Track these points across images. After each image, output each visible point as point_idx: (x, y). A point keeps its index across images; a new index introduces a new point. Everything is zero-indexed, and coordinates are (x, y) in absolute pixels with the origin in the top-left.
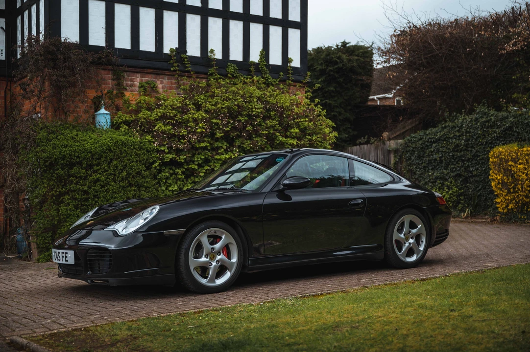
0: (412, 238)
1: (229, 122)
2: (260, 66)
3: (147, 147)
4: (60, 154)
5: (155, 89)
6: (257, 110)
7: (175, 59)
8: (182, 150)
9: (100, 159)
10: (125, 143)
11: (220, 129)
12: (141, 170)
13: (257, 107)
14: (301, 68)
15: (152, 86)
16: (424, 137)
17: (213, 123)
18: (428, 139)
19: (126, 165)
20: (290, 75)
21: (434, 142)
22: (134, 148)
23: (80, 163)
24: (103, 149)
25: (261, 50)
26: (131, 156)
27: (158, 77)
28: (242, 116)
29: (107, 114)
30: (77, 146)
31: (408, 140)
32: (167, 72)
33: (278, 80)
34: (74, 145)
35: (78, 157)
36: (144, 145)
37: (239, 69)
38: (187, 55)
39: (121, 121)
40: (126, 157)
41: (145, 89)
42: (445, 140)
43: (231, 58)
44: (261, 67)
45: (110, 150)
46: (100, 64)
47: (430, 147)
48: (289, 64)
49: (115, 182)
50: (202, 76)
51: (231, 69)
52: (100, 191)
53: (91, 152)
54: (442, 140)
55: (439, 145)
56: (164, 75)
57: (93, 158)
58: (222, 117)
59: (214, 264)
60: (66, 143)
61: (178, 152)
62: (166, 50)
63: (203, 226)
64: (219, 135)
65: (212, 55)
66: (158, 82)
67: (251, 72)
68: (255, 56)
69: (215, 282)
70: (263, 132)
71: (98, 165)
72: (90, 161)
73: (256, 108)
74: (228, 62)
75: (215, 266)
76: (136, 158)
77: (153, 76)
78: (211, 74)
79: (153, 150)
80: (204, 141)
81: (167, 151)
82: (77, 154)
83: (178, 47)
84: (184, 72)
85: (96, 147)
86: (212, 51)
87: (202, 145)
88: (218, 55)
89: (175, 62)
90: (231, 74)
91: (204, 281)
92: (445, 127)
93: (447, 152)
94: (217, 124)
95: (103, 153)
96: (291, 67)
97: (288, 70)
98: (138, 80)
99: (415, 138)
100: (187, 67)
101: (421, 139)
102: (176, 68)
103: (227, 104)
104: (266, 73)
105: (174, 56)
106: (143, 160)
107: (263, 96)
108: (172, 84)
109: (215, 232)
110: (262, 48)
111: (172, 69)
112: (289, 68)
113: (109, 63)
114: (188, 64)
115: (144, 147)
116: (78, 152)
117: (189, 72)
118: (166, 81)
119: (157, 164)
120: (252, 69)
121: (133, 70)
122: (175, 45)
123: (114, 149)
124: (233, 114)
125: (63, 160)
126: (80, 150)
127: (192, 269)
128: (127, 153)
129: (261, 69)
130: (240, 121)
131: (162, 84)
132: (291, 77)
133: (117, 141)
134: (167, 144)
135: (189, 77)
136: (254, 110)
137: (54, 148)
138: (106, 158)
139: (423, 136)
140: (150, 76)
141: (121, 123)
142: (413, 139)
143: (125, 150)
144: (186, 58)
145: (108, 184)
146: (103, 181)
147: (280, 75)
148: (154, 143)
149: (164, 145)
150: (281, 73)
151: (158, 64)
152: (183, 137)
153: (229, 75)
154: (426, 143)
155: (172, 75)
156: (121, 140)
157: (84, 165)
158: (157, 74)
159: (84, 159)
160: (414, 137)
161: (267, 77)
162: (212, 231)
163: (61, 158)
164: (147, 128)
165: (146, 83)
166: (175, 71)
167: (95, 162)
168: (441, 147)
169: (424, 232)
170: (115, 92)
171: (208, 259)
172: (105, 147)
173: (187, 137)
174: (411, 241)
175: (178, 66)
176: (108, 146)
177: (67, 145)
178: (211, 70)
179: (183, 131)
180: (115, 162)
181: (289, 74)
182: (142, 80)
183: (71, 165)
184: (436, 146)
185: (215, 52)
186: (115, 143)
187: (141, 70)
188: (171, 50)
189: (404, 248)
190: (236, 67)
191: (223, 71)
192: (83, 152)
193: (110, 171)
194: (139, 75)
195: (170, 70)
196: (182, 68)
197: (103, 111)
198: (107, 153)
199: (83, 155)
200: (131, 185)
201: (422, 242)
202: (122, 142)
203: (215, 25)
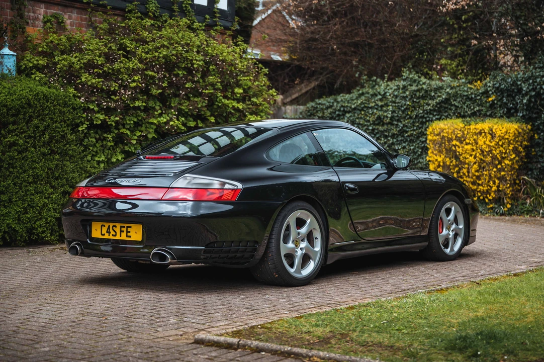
1: (166, 76)
2: (184, 5)
3: (72, 104)
5: (63, 25)
6: (198, 62)
8: (115, 109)
9: (17, 115)
11: (155, 84)
12: (66, 133)
13: (197, 58)
14: (229, 11)
15: (59, 21)
16: (335, 104)
17: (147, 75)
18: (340, 108)
19: (48, 126)
20: (217, 19)
21: (349, 112)
22: (58, 104)
24: (22, 102)
26: (54, 114)
27: (66, 11)
28: (179, 68)
29: (13, 55)
31: (312, 106)
32: (78, 5)
33: (204, 24)
36: (69, 100)
37: (161, 8)
39: (31, 65)
40: (47, 114)
42: (362, 110)
44: (186, 7)
45: (29, 105)
47: (342, 117)
48: (215, 6)
49: (35, 148)
50: (118, 12)
51: (152, 6)
52: (16, 159)
53: (6, 106)
54: (358, 109)
55: (354, 116)
56: (74, 7)
57: (8, 114)
58: (157, 68)
61: (108, 111)
64: (155, 91)
66: (66, 17)
67: (175, 11)
70: (204, 91)
71: (14, 123)
72: (4, 117)
73: (197, 60)
76: (60, 116)
77: (60, 7)
79: (80, 108)
80: (139, 100)
81: (96, 109)
84: (99, 6)
85: (13, 100)
87: (137, 104)
90: (153, 13)
92: (363, 94)
93: (365, 125)
94: (153, 77)
95: (22, 108)
96: (218, 9)
97: (215, 13)
98: (42, 11)
99: (322, 104)
101: (331, 107)
103: (164, 53)
104: (190, 15)
106: (68, 120)
108: (82, 20)
112: (216, 10)
117: (105, 6)
118: (74, 15)
119: (85, 126)
120: (176, 7)
123: (34, 103)
124: (169, 66)
128: (50, 111)
129: (184, 9)
130: (177, 75)
131: (68, 20)
132: (219, 21)
133: (38, 93)
134: (97, 100)
135: (105, 13)
136: (195, 62)
138: (24, 114)
139: (333, 103)
140: (56, 8)
141: (31, 68)
142: (318, 106)
143: (47, 106)
145: (26, 149)
146: (21, 146)
147: (206, 18)
148: (80, 98)
149: (93, 102)
150: (207, 16)
152: (115, 93)
153: (150, 14)
154: (337, 113)
155: (83, 8)
156: (43, 93)
158: (66, 6)
160: (320, 104)
164: (70, 76)
165: (51, 16)
168: (358, 118)
172: (23, 100)
173: (119, 93)
176: (28, 99)
179: (114, 86)
180: (36, 121)
181: (216, 17)
182: (46, 13)
184: (351, 116)
186: (35, 95)
190: (157, 5)
193: (29, 132)
194: (42, 6)
197: (7, 51)
198: (26, 108)
200: (53, 152)
202: (44, 95)
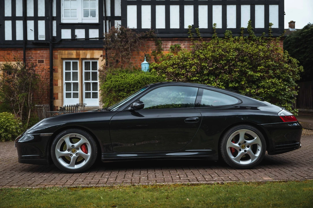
0: (248, 147)
1: (214, 65)
3: (161, 81)
4: (114, 85)
6: (232, 56)
7: (191, 31)
9: (134, 87)
10: (148, 79)
11: (207, 69)
14: (279, 28)
15: (177, 47)
17: (202, 65)
22: (153, 81)
23: (124, 89)
25: (249, 20)
27: (182, 42)
28: (223, 61)
29: (146, 64)
30: (123, 81)
32: (186, 39)
33: (261, 37)
34: (121, 81)
35: (122, 87)
36: (159, 79)
37: (233, 33)
38: (199, 28)
39: (152, 67)
41: (173, 50)
43: (228, 27)
44: (249, 30)
46: (147, 38)
48: (270, 27)
50: (208, 39)
51: (227, 34)
53: (129, 84)
57: (130, 87)
58: (209, 62)
59: (74, 155)
60: (117, 80)
62: (186, 27)
63: (65, 132)
64: (205, 72)
65: (215, 26)
66: (182, 44)
67: (241, 34)
68: (245, 24)
69: (74, 166)
70: (236, 70)
71: (133, 90)
74: (226, 30)
77: (179, 41)
78: (214, 38)
80: (196, 76)
82: (122, 85)
83: (193, 24)
84: (196, 38)
85: (132, 81)
86: (215, 24)
87: (195, 78)
88: (219, 26)
89: (191, 33)
90: (227, 37)
91: (66, 165)
95: (136, 84)
96: (271, 28)
98: (169, 44)
100: (198, 35)
102: (191, 36)
103: (211, 54)
104: (251, 34)
105: (191, 29)
107: (240, 48)
108: (190, 45)
109: (76, 136)
110: (250, 19)
111: (189, 37)
112: (270, 29)
113: (152, 37)
114: (199, 33)
115: (160, 80)
116: (123, 84)
117: (199, 37)
118: (186, 43)
120: (242, 32)
121: (166, 39)
122: (192, 23)
123: (142, 82)
124: (216, 60)
125: (115, 88)
126: (124, 83)
127: (57, 157)
130: (220, 64)
131: (183, 46)
132: (271, 34)
134: (173, 79)
135: (199, 40)
136: (230, 56)
137: (111, 82)
138: (137, 86)
140: (177, 41)
141: (152, 68)
144: (198, 30)
148: (166, 78)
149: (171, 79)
150: (264, 33)
151: (181, 35)
152: (183, 74)
153: (225, 37)
155: (189, 40)
156: (146, 77)
157: (125, 91)
158: (181, 40)
159: (126, 87)
161: (252, 36)
162: (74, 135)
163: (114, 87)
165: (174, 45)
166: (190, 38)
167: (131, 89)
169: (260, 143)
170: (157, 52)
171: (70, 152)
172: (136, 81)
173: (185, 75)
174: (247, 149)
175: (193, 35)
176: (138, 81)
177: (118, 81)
178: (214, 35)
179: (183, 71)
181: (270, 32)
182: (172, 44)
183: (120, 91)
185: (217, 25)
187: (171, 39)
188: (189, 26)
189: (239, 154)
190: (231, 32)
191: (222, 35)
192: (126, 84)
194: (170, 42)
195: (188, 37)
196: (195, 36)
197: (145, 62)
198: (138, 84)
199: (125, 85)
201: (259, 150)
203: (217, 10)
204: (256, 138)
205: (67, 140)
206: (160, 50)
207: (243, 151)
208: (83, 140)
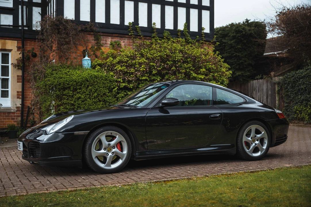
1: (161, 65)
2: (184, 32)
3: (110, 79)
4: (58, 82)
5: (119, 45)
6: (178, 58)
7: (131, 29)
8: (132, 81)
9: (81, 85)
10: (96, 77)
11: (155, 69)
12: (106, 92)
13: (178, 56)
14: (210, 33)
15: (118, 44)
16: (295, 75)
17: (150, 65)
18: (298, 76)
19: (97, 89)
20: (203, 37)
21: (301, 78)
22: (102, 80)
23: (69, 88)
24: (83, 80)
25: (185, 23)
26: (100, 84)
27: (122, 39)
28: (169, 61)
29: (89, 60)
30: (68, 78)
31: (286, 77)
32: (127, 36)
33: (196, 40)
34: (66, 77)
35: (68, 84)
36: (108, 78)
37: (171, 34)
38: (139, 26)
39: (96, 64)
40: (97, 84)
41: (113, 46)
42: (308, 77)
43: (166, 28)
44: (185, 33)
45: (87, 81)
46: (87, 31)
47: (299, 81)
48: (202, 31)
49: (91, 99)
50: (148, 38)
51: (166, 34)
52: (81, 104)
53: (76, 81)
54: (306, 77)
55: (304, 80)
56: (125, 37)
57: (77, 85)
58: (156, 62)
59: (110, 154)
60: (61, 76)
61: (129, 82)
62: (126, 23)
63: (102, 130)
64: (154, 72)
65: (154, 26)
66: (122, 42)
67: (179, 35)
68: (181, 27)
69: (110, 166)
70: (182, 71)
71: (80, 89)
73: (178, 57)
74: (164, 30)
75: (111, 156)
76: (103, 85)
77: (119, 38)
78: (154, 37)
79: (114, 81)
80: (145, 76)
81: (122, 81)
82: (67, 83)
83: (133, 21)
84: (137, 36)
85: (79, 79)
86: (154, 24)
87: (144, 78)
88: (158, 26)
89: (132, 30)
90: (166, 37)
91: (102, 165)
92: (308, 69)
93: (309, 84)
94: (153, 66)
95: (83, 82)
96: (204, 33)
97: (202, 34)
98: (109, 40)
99: (290, 75)
100: (139, 33)
101: (293, 76)
102: (132, 33)
103: (159, 54)
104: (187, 36)
105: (131, 26)
106: (107, 87)
107: (183, 49)
108: (130, 42)
109: (111, 134)
110: (185, 22)
111: (130, 34)
112: (203, 33)
113: (92, 31)
114: (140, 31)
115: (108, 79)
116: (68, 82)
117: (140, 36)
118: (126, 41)
119: (116, 89)
120: (179, 34)
121: (106, 34)
122: (132, 20)
123: (89, 80)
124: (163, 60)
125: (60, 86)
126: (69, 80)
127: (94, 157)
128: (98, 83)
129: (184, 34)
130: (167, 64)
131: (123, 43)
132: (204, 38)
133: (92, 75)
134: (122, 77)
135: (140, 39)
136: (176, 57)
137: (54, 79)
138: (85, 85)
139: (294, 74)
140: (117, 38)
142: (288, 76)
143: (96, 81)
144: (138, 28)
145: (86, 100)
146: (83, 99)
147: (197, 38)
148: (114, 76)
149: (120, 78)
150: (198, 37)
151: (121, 31)
152: (132, 73)
153: (164, 38)
154: (296, 79)
155: (130, 37)
156: (94, 75)
157: (72, 89)
158: (121, 37)
159: (72, 85)
160: (289, 75)
161: (188, 39)
162: (109, 133)
163: (58, 85)
164: (111, 68)
165: (114, 42)
166: (131, 35)
167: (78, 87)
168: (306, 81)
170: (96, 47)
171: (106, 151)
172: (84, 79)
173: (135, 74)
174: (257, 142)
175: (133, 32)
176: (86, 78)
177: (62, 77)
178: (154, 35)
179: (132, 70)
180: (90, 88)
181: (202, 36)
182: (112, 41)
183: (64, 89)
184: (302, 80)
185: (156, 24)
186: (90, 76)
187: (111, 35)
188: (130, 23)
189: (251, 147)
190: (169, 33)
191: (161, 35)
192: (71, 82)
193: (87, 92)
194: (110, 38)
195: (128, 35)
196: (136, 34)
197: (87, 58)
198: (86, 82)
199: (71, 83)
200: (100, 101)
201: (265, 143)
202: (95, 76)
203: (156, 9)
204: (263, 133)
205: (103, 138)
206: (99, 46)
207: (254, 144)
208: (118, 138)
